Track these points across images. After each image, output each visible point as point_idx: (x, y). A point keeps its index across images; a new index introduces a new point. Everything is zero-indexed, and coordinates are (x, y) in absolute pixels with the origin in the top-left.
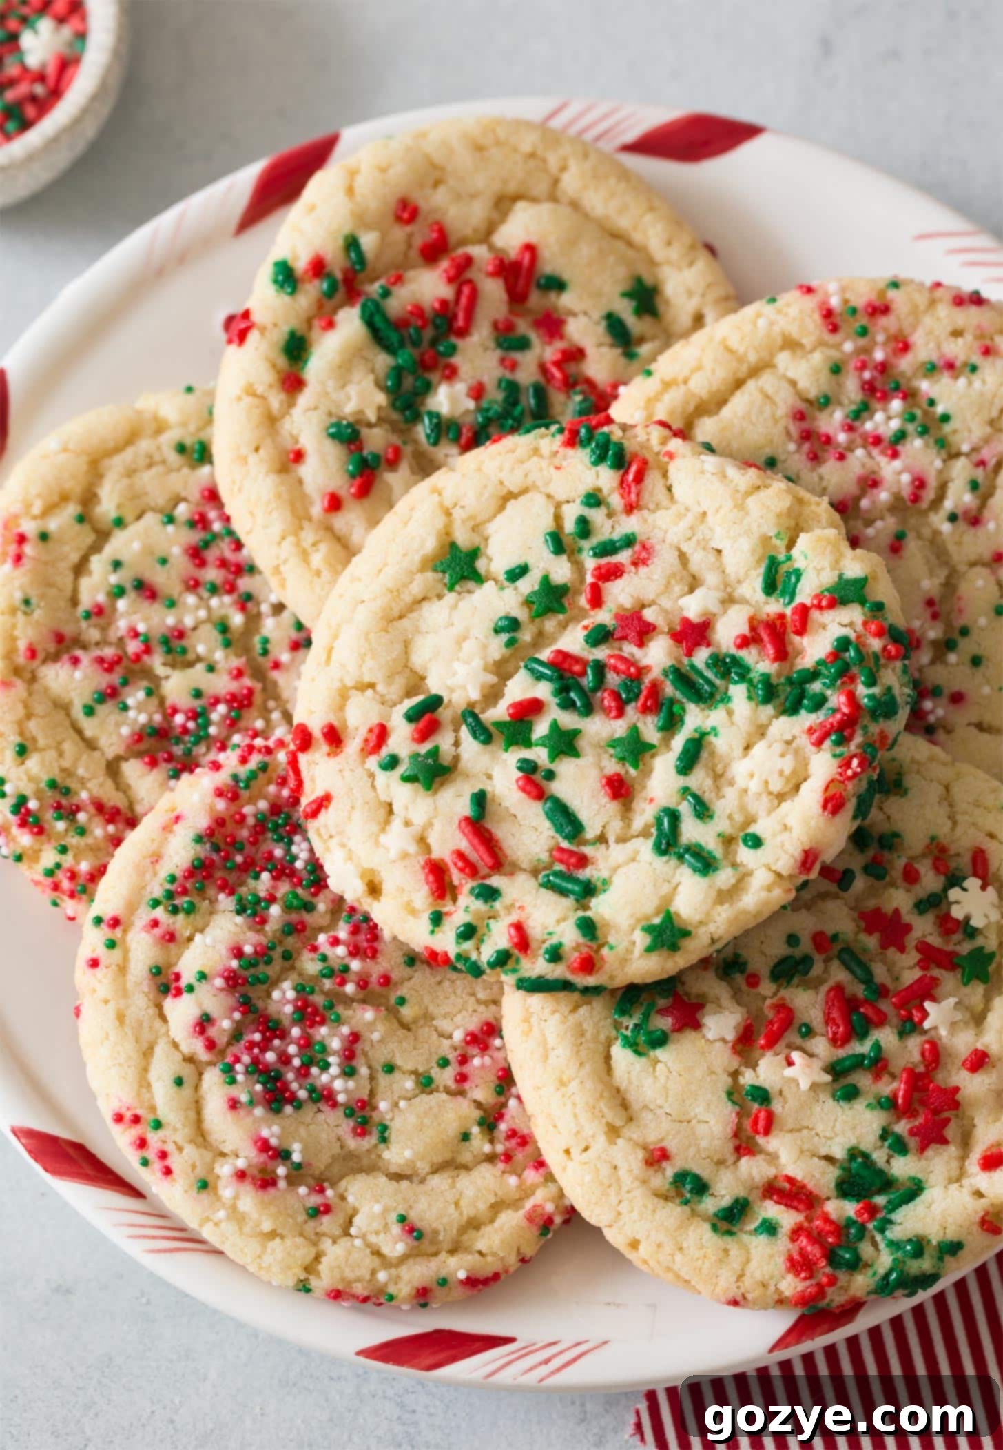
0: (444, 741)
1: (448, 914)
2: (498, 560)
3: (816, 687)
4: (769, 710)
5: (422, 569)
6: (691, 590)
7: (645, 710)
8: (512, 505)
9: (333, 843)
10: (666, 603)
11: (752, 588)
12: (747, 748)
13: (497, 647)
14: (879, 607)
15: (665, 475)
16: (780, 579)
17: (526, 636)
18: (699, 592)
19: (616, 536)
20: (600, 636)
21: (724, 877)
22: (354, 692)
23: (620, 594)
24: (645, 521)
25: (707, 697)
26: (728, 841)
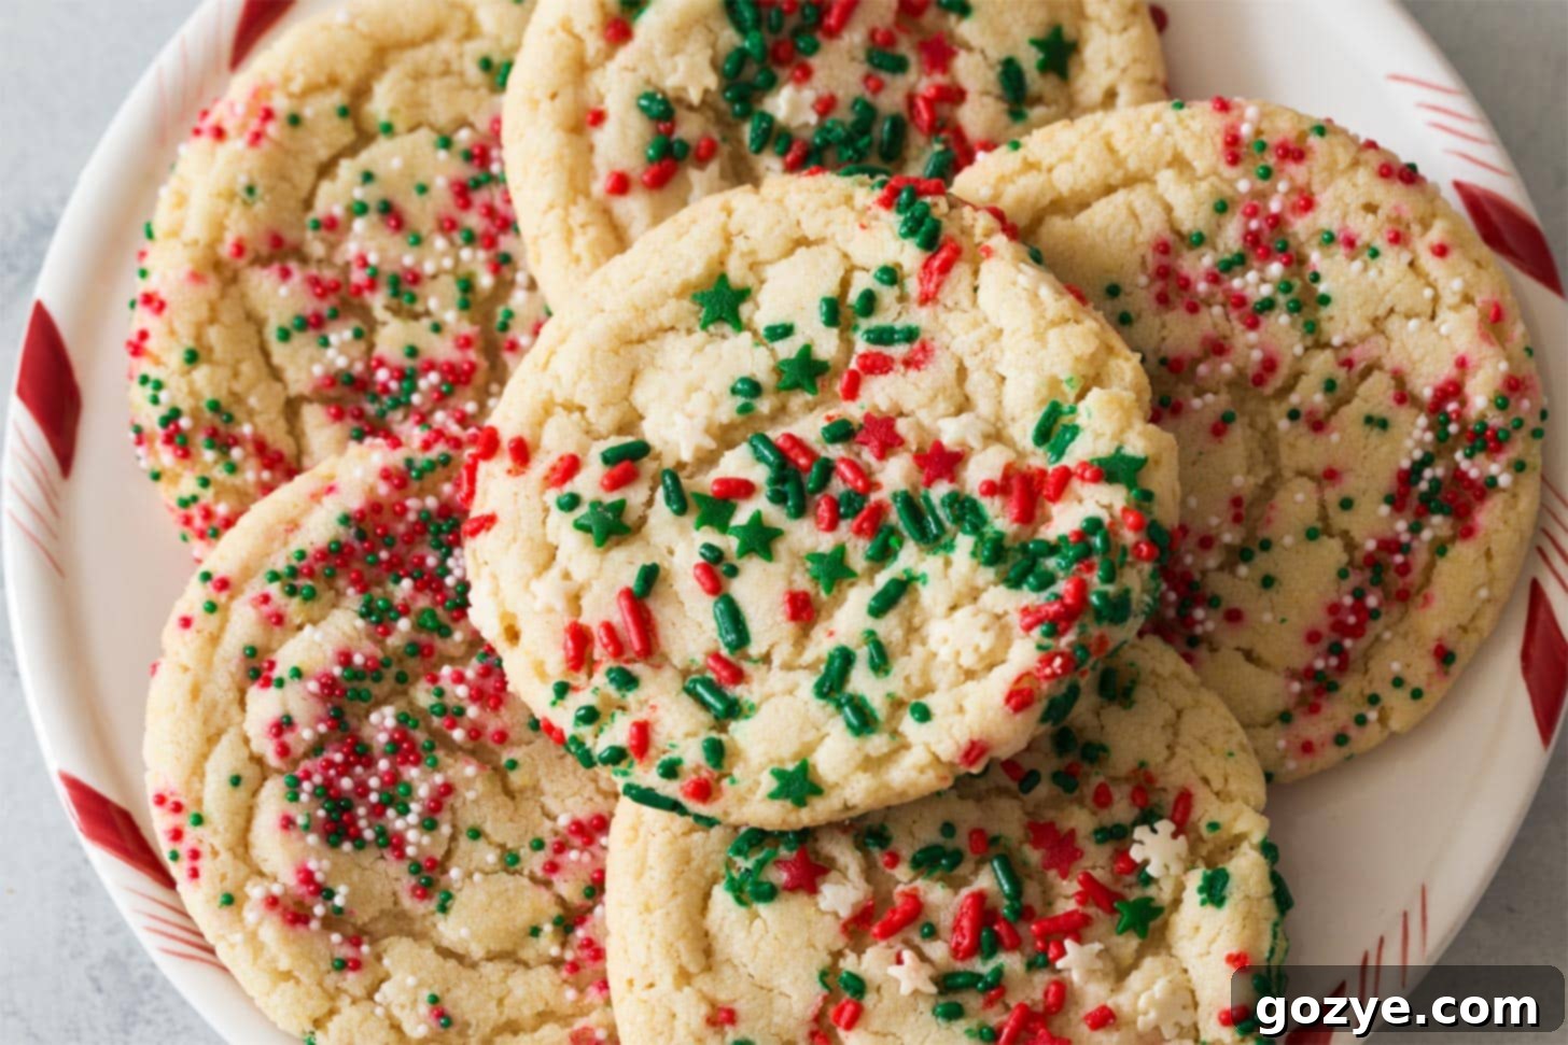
0: (635, 496)
1: (576, 689)
2: (764, 311)
3: (1051, 563)
4: (989, 574)
5: (680, 295)
6: (959, 411)
7: (859, 531)
8: (802, 251)
9: (485, 571)
10: (924, 416)
11: (1023, 431)
12: (953, 608)
13: (727, 411)
14: (1147, 496)
15: (976, 273)
16: (1058, 428)
17: (764, 406)
18: (964, 417)
19: (898, 325)
20: (841, 432)
21: (877, 743)
22: (559, 410)
23: (879, 394)
24: (936, 318)
25: (932, 539)
26: (897, 704)
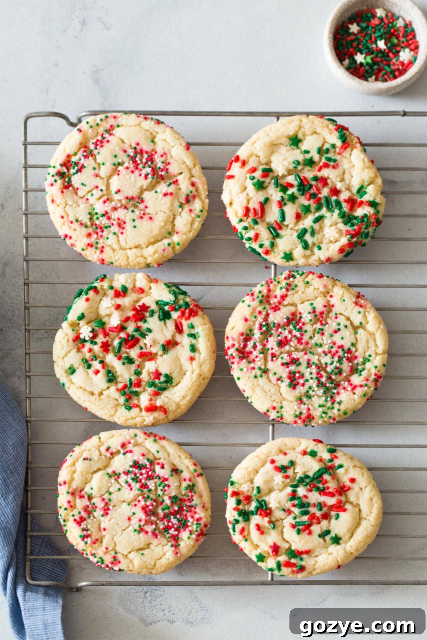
0: (267, 180)
1: (244, 221)
2: (304, 146)
3: (355, 221)
4: (340, 220)
5: (286, 137)
6: (341, 181)
7: (314, 203)
8: (315, 135)
9: (228, 188)
10: (334, 180)
11: (355, 190)
12: (331, 226)
13: (291, 167)
14: (378, 212)
15: (352, 150)
16: (361, 192)
17: (300, 168)
18: (342, 182)
19: (333, 158)
20: (316, 179)
21: (308, 252)
22: (254, 156)
23: (325, 173)
24: (341, 158)
25: (330, 209)
26: (314, 244)
